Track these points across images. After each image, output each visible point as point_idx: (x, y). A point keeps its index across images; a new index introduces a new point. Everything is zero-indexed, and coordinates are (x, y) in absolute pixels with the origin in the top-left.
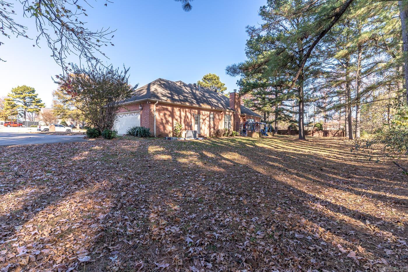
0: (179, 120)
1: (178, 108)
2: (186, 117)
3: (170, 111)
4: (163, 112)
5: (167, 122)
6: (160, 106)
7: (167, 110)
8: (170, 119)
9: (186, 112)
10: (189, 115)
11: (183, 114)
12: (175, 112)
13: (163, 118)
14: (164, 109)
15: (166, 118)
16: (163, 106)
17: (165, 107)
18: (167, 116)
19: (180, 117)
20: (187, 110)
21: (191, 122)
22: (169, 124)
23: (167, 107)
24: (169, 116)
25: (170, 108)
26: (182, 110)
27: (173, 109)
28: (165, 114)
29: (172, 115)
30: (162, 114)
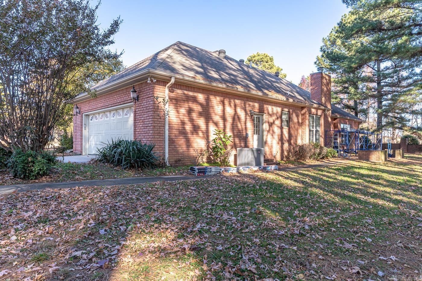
0: (221, 125)
1: (218, 99)
2: (236, 118)
3: (201, 105)
4: (186, 105)
5: (196, 129)
6: (179, 91)
7: (195, 100)
8: (201, 122)
9: (235, 106)
10: (241, 113)
11: (229, 111)
12: (213, 107)
13: (186, 120)
14: (188, 99)
15: (192, 120)
16: (186, 92)
17: (191, 94)
18: (194, 115)
19: (224, 119)
20: (237, 102)
21: (246, 129)
22: (201, 134)
23: (196, 94)
24: (200, 114)
25: (201, 97)
26: (226, 102)
27: (208, 100)
28: (190, 111)
29: (206, 113)
30: (183, 111)
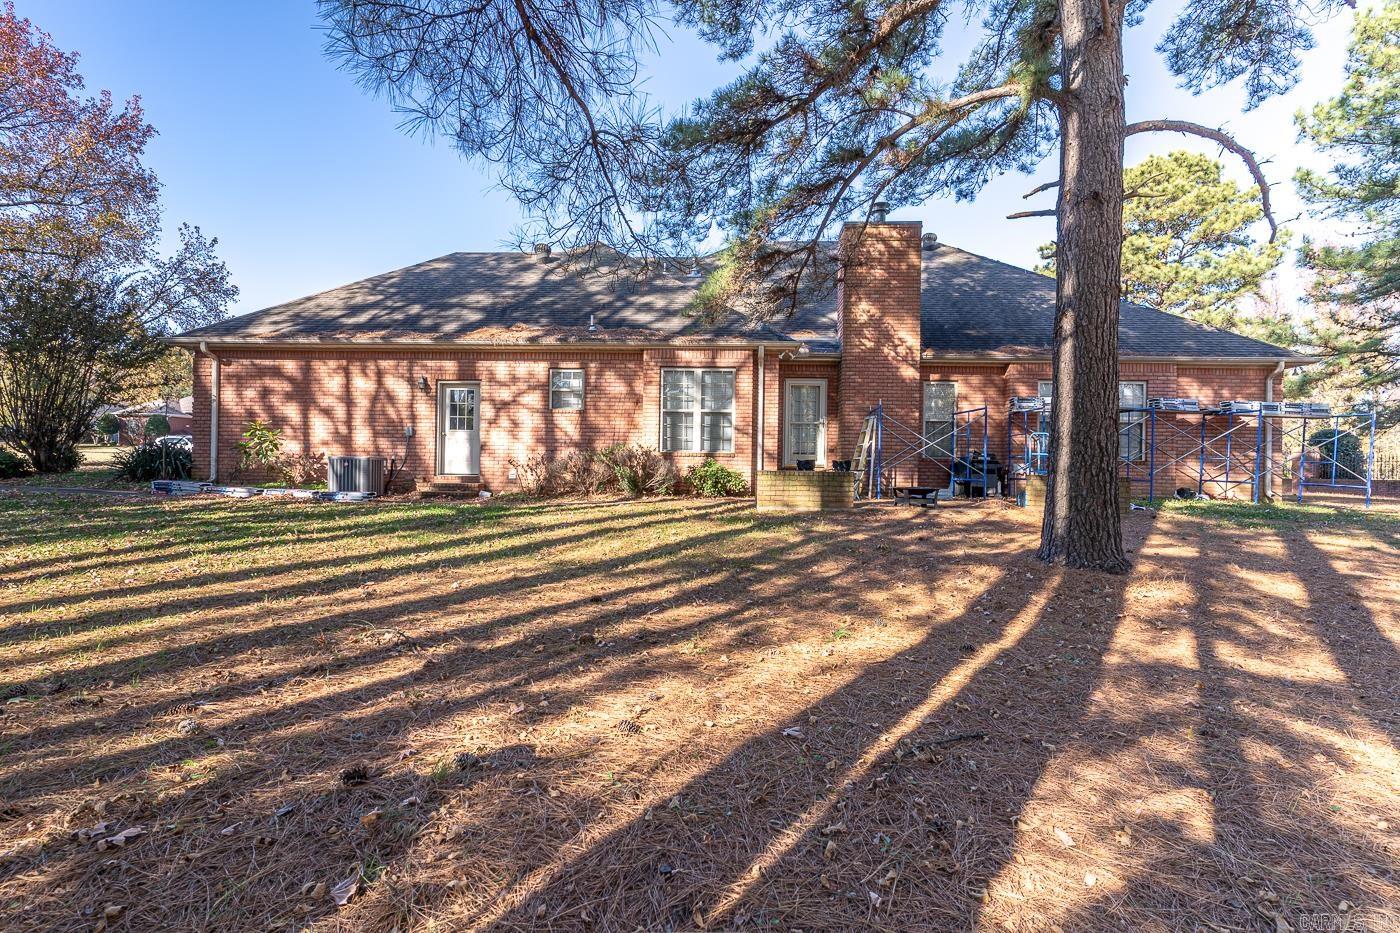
0: (340, 411)
1: (333, 364)
2: (381, 396)
3: (291, 379)
4: (258, 383)
5: (278, 422)
6: (246, 362)
7: (277, 373)
8: (292, 411)
9: (380, 374)
10: (400, 389)
11: (363, 385)
12: (318, 381)
13: (257, 408)
14: (262, 373)
15: (269, 409)
16: (257, 362)
17: (268, 363)
18: (275, 400)
19: (348, 399)
20: (385, 364)
21: (413, 418)
22: (288, 431)
23: (277, 363)
24: (289, 397)
25: (290, 366)
26: (355, 369)
27: (307, 371)
28: (265, 393)
29: (304, 393)
30: (250, 393)
